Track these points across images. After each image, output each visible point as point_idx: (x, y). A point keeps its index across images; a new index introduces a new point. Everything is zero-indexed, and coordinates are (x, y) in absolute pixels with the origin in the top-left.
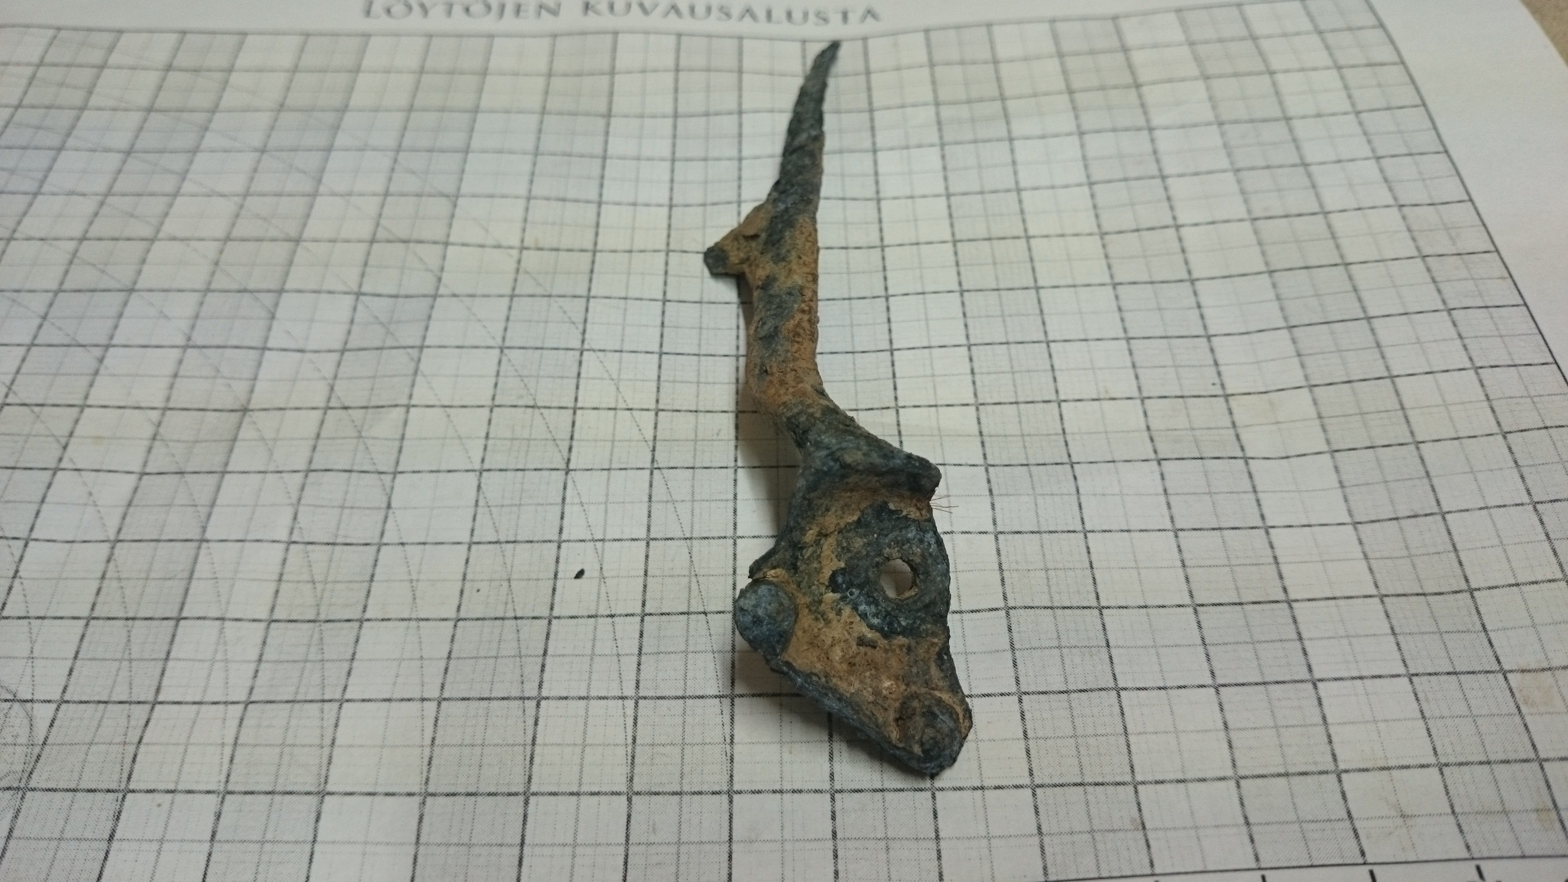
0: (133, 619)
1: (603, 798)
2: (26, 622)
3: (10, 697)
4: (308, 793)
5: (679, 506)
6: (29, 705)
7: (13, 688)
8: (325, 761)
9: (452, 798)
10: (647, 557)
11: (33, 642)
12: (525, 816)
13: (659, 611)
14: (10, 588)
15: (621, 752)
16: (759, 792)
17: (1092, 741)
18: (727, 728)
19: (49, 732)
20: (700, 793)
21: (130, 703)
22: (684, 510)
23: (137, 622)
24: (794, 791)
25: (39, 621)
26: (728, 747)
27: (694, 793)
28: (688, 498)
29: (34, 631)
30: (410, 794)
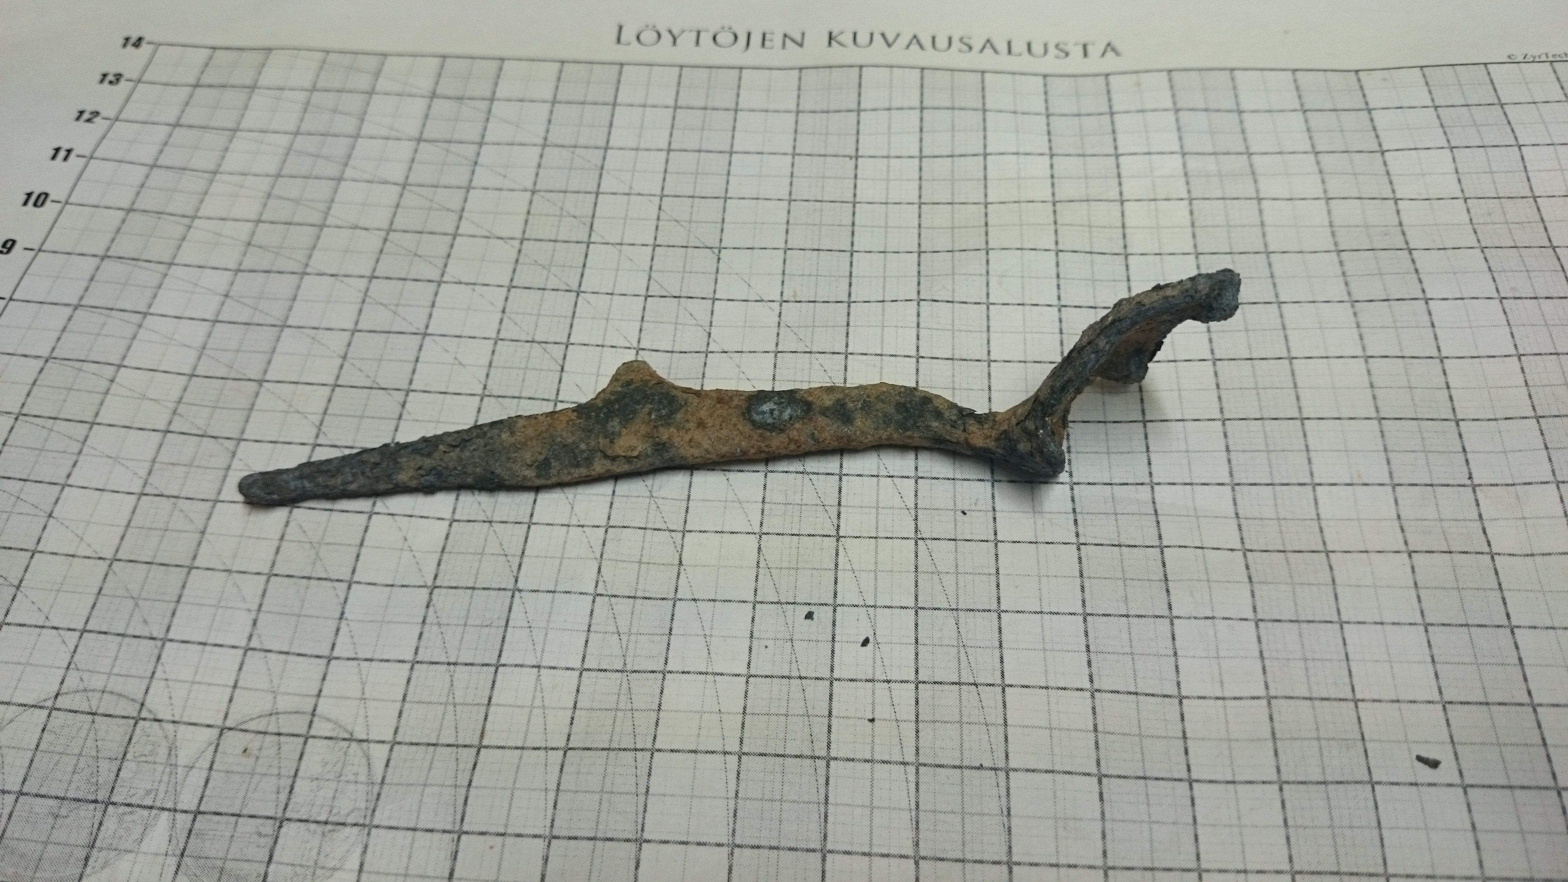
0: (455, 664)
1: (892, 860)
2: (355, 663)
3: (347, 736)
4: (627, 840)
5: (945, 578)
6: (365, 745)
7: (349, 728)
8: (641, 809)
9: (756, 851)
10: (917, 625)
11: (363, 684)
12: (823, 872)
13: (932, 680)
14: (338, 630)
15: (906, 816)
16: (1037, 865)
17: (1348, 832)
18: (1004, 800)
19: (385, 772)
20: (981, 862)
21: (457, 746)
22: (949, 581)
23: (458, 668)
24: (1070, 866)
25: (367, 663)
26: (1006, 820)
27: (975, 862)
28: (953, 570)
29: (364, 672)
30: (719, 845)
